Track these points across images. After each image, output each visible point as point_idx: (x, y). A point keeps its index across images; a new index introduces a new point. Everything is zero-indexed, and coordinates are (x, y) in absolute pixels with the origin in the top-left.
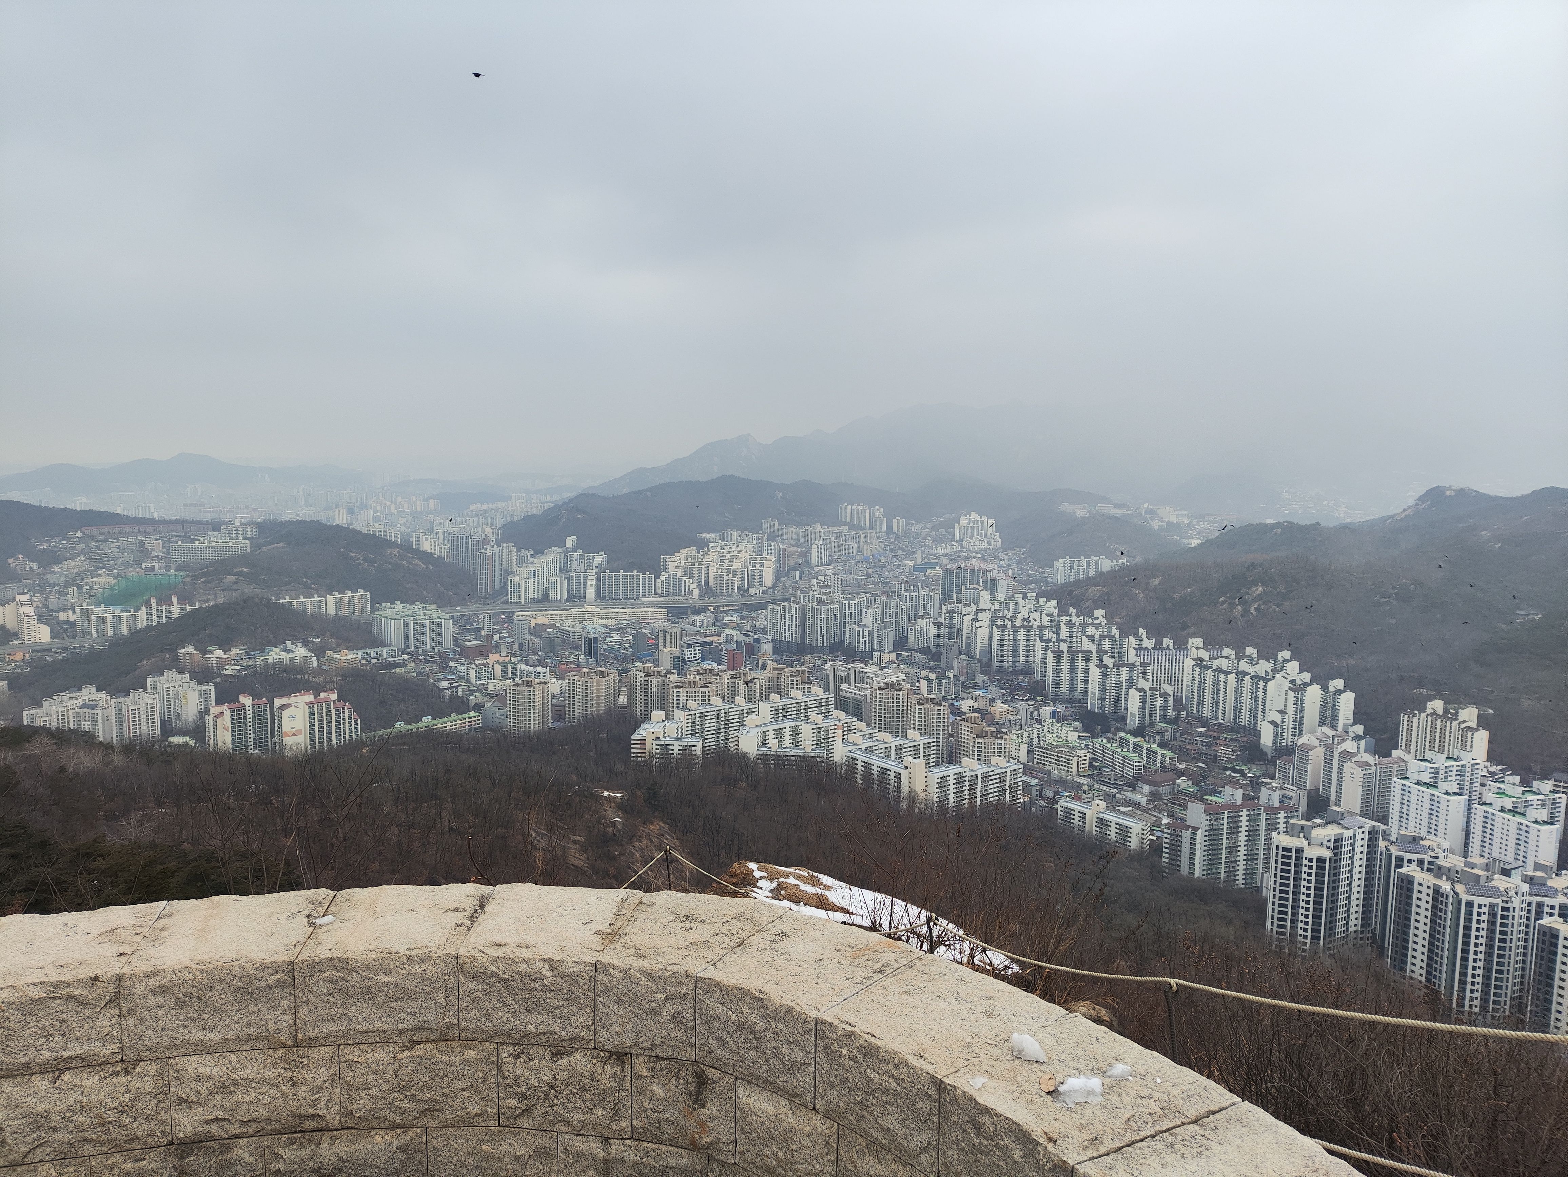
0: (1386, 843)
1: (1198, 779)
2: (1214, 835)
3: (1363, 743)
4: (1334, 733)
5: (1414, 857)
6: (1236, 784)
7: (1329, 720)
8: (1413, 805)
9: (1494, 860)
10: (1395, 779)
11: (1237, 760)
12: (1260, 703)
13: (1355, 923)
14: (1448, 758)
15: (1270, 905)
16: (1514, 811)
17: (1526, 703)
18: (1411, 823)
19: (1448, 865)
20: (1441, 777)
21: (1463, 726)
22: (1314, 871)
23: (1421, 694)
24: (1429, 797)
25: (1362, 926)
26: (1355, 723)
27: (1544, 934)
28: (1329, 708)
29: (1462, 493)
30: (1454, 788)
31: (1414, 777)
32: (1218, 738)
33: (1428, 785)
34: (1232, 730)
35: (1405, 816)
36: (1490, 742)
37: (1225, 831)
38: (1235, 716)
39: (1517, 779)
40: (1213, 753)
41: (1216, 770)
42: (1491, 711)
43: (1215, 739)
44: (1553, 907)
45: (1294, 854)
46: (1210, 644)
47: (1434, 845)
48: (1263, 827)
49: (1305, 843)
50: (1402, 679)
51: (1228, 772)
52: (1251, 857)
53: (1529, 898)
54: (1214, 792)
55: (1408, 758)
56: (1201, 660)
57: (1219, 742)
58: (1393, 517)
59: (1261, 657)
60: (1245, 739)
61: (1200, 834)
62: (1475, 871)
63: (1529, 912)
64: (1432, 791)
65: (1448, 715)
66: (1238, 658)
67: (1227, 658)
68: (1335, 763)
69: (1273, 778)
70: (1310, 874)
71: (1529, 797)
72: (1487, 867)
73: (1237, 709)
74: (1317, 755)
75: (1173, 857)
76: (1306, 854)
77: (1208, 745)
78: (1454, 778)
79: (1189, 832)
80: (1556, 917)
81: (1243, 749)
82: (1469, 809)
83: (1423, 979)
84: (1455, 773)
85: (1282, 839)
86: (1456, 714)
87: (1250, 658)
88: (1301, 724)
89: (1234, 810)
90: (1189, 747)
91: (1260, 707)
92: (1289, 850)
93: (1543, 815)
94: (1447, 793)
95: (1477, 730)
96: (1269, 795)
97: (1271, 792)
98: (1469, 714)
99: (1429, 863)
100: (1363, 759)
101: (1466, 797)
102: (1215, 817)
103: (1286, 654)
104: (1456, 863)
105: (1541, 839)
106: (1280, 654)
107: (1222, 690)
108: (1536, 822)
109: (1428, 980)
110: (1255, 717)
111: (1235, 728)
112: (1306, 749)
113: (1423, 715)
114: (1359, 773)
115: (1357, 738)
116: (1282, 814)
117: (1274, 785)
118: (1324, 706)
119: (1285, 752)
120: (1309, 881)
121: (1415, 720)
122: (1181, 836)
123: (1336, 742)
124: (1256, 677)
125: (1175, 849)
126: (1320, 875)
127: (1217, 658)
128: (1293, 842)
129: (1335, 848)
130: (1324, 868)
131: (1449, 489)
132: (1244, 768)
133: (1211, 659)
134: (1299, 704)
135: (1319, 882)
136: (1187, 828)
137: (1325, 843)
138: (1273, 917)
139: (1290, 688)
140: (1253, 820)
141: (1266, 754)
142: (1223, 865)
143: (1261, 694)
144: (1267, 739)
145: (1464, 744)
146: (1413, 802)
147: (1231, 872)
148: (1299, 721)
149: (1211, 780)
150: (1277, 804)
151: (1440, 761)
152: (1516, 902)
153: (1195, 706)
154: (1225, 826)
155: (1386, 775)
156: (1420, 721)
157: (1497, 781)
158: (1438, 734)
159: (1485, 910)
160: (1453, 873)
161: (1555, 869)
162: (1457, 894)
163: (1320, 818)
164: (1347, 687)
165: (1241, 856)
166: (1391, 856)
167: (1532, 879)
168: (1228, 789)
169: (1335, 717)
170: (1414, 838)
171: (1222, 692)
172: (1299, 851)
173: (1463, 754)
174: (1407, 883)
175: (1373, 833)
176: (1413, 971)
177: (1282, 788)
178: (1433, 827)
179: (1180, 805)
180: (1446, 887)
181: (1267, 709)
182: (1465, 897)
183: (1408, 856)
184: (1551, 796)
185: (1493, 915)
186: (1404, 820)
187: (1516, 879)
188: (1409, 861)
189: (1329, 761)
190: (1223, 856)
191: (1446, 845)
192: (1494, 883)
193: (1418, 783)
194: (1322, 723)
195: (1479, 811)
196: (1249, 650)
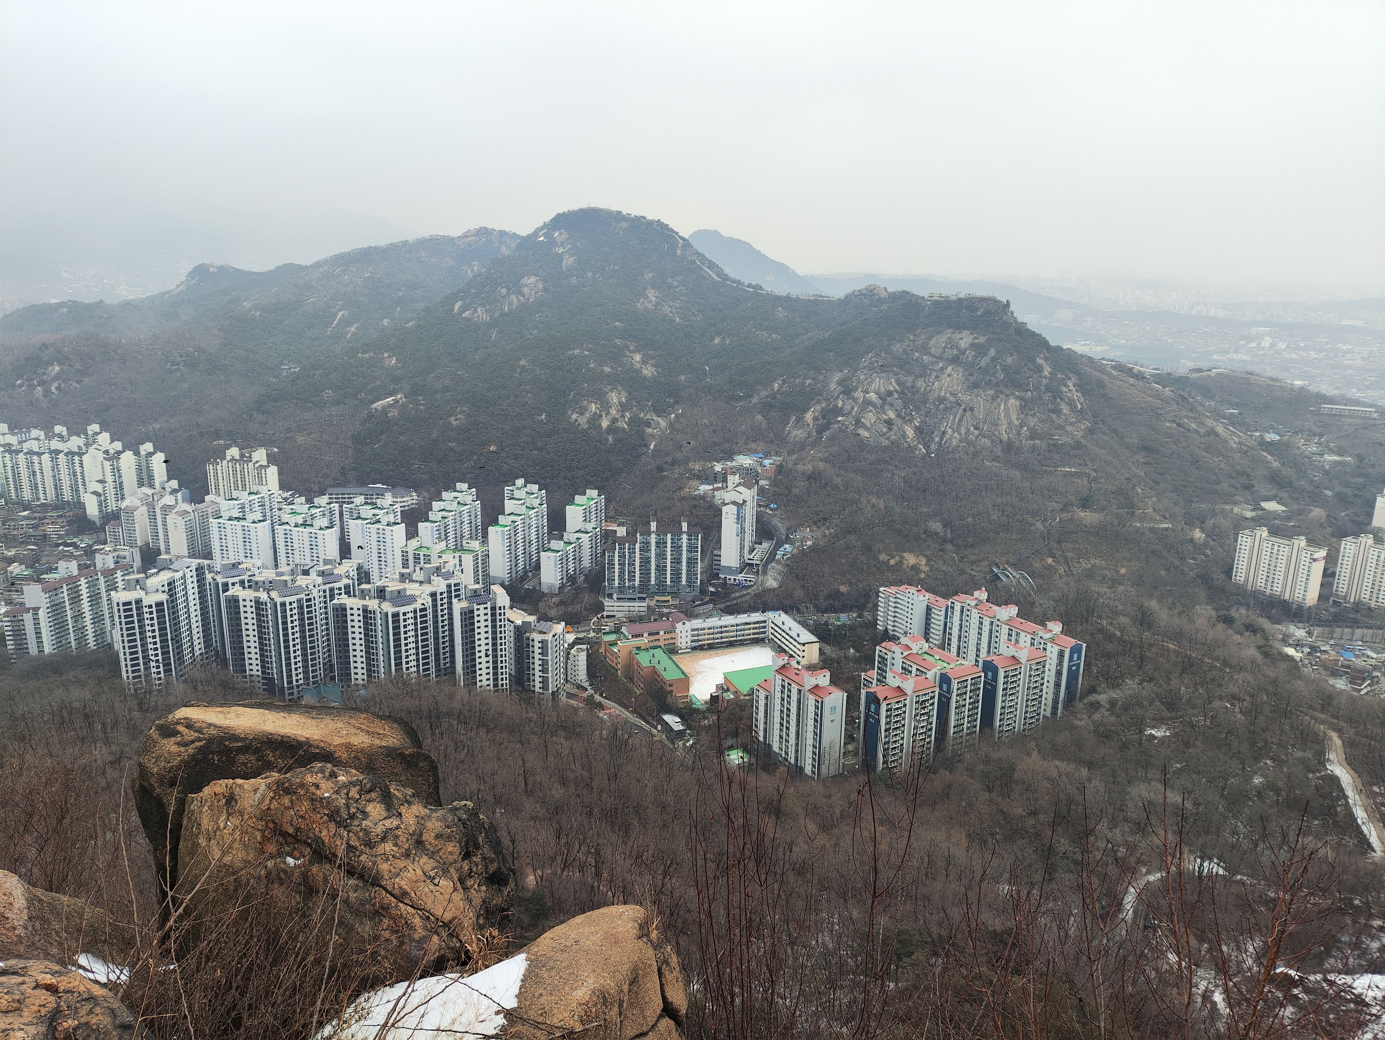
0: (212, 575)
1: (32, 561)
2: (56, 610)
3: (179, 495)
4: (152, 491)
5: (236, 579)
6: (71, 557)
7: (146, 481)
8: (229, 538)
9: (296, 565)
10: (211, 520)
11: (67, 535)
12: (79, 477)
13: (199, 648)
14: (250, 493)
15: (122, 656)
16: (305, 525)
17: (301, 439)
18: (231, 553)
19: (262, 579)
20: (247, 510)
21: (257, 465)
22: (155, 615)
23: (220, 445)
24: (241, 528)
25: (205, 648)
26: (169, 479)
27: (337, 609)
28: (144, 470)
29: (223, 270)
30: (259, 516)
31: (226, 515)
32: (45, 518)
33: (238, 519)
34: (56, 507)
35: (224, 548)
36: (279, 474)
37: (67, 603)
38: (57, 493)
39: (303, 499)
40: (41, 533)
41: (48, 548)
42: (276, 450)
43: (40, 519)
44: (340, 589)
45: (134, 606)
46: (16, 427)
47: (250, 566)
48: (103, 590)
49: (143, 593)
50: (202, 434)
51: (61, 548)
52: (98, 619)
53: (323, 587)
54: (51, 570)
55: (218, 500)
56: (10, 445)
57: (45, 521)
58: (169, 292)
59: (71, 434)
60: (71, 514)
61: (42, 614)
62: (283, 578)
63: (325, 597)
64: (243, 523)
65: (244, 459)
66: (49, 437)
67: (37, 439)
68: (159, 517)
69: (105, 543)
70: (152, 619)
71: (314, 511)
72: (293, 572)
73: (57, 487)
74: (141, 515)
75: (19, 642)
76: (145, 603)
77: (35, 527)
78: (257, 509)
79: (30, 614)
80: (343, 596)
81: (70, 523)
82: (273, 531)
83: (260, 673)
84: (257, 504)
85: (121, 596)
86: (250, 457)
87: (60, 436)
88: (122, 489)
89: (72, 582)
90: (15, 532)
91: (80, 481)
92: (129, 603)
93: (325, 522)
94: (254, 522)
95: (268, 466)
96: (104, 560)
97: (104, 556)
98: (260, 455)
99: (249, 581)
100: (182, 509)
101: (269, 522)
102: (54, 593)
103: (95, 427)
104: (269, 575)
105: (326, 541)
106: (89, 428)
107: (38, 471)
108: (321, 529)
109: (263, 672)
110: (77, 491)
111: (60, 505)
112: (130, 511)
113: (225, 462)
114: (181, 522)
115: (174, 492)
116: (119, 573)
117: (107, 549)
118: (139, 469)
119: (113, 517)
120: (152, 625)
121: (219, 467)
122: (22, 620)
123: (156, 499)
124: (70, 453)
125: (19, 634)
126: (161, 617)
127: (25, 441)
128: (131, 596)
129: (170, 590)
130: (163, 610)
131: (212, 266)
132: (75, 540)
133: (20, 443)
134: (117, 471)
135: (162, 623)
136: (28, 610)
137: (161, 589)
138: (126, 666)
139: (105, 459)
140: (93, 585)
141: (94, 522)
142: (72, 635)
143: (78, 469)
144: (92, 509)
145: (261, 480)
146: (229, 535)
147: (81, 639)
148: (120, 487)
149: (44, 560)
150: (112, 566)
151: (244, 497)
152: (315, 593)
153: (13, 491)
154: (66, 599)
155: (204, 518)
156: (223, 467)
157: (290, 504)
158: (239, 476)
159: (295, 605)
160: (267, 583)
161: (338, 560)
162: (272, 599)
163: (154, 567)
164: (157, 449)
165: (88, 621)
166: (218, 584)
167: (323, 572)
168: (62, 565)
169: (151, 477)
170: (234, 565)
171: (38, 474)
172: (138, 602)
173: (261, 488)
174: (234, 603)
175: (200, 570)
176: (251, 670)
177: (115, 550)
178: (248, 551)
179: (17, 591)
180: (263, 596)
181: (87, 481)
182: (279, 600)
183: (231, 581)
184: (328, 507)
185: (301, 607)
186: (225, 552)
187: (313, 577)
188: (233, 584)
189: (153, 517)
190: (70, 626)
191: (259, 563)
192: (298, 583)
193: (230, 519)
194: (141, 484)
195: (280, 530)
196: (58, 429)
